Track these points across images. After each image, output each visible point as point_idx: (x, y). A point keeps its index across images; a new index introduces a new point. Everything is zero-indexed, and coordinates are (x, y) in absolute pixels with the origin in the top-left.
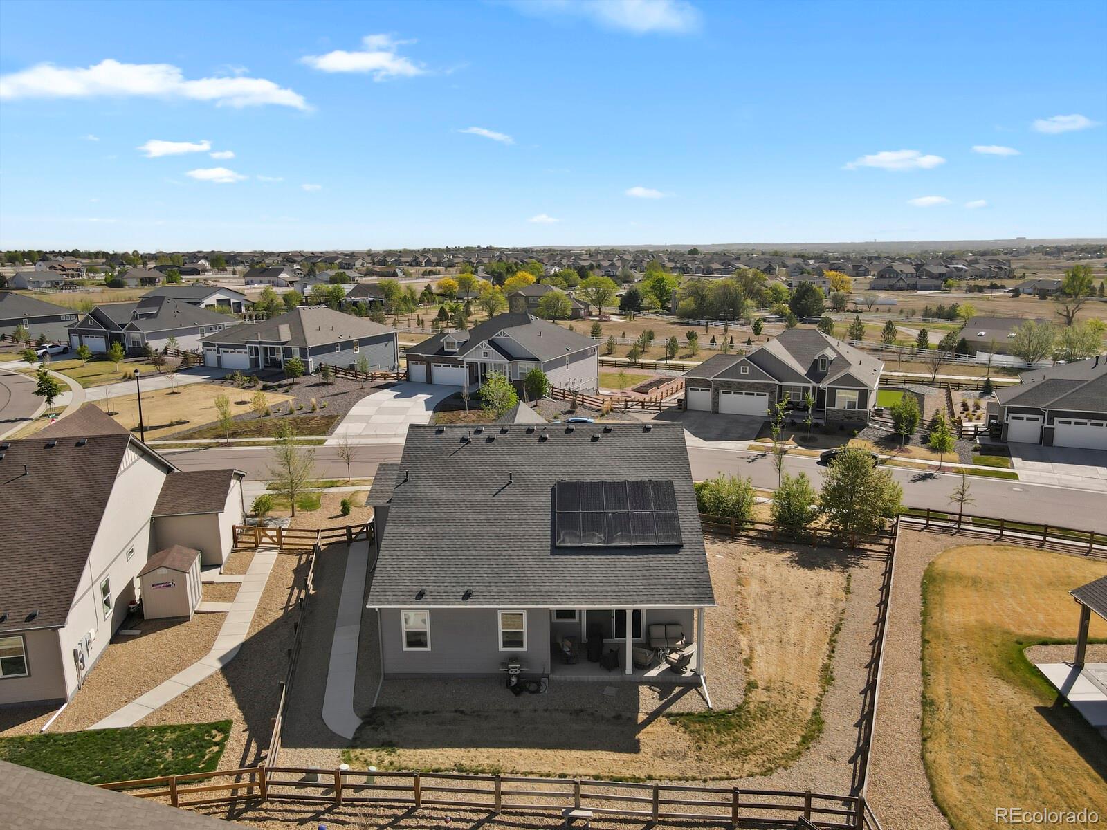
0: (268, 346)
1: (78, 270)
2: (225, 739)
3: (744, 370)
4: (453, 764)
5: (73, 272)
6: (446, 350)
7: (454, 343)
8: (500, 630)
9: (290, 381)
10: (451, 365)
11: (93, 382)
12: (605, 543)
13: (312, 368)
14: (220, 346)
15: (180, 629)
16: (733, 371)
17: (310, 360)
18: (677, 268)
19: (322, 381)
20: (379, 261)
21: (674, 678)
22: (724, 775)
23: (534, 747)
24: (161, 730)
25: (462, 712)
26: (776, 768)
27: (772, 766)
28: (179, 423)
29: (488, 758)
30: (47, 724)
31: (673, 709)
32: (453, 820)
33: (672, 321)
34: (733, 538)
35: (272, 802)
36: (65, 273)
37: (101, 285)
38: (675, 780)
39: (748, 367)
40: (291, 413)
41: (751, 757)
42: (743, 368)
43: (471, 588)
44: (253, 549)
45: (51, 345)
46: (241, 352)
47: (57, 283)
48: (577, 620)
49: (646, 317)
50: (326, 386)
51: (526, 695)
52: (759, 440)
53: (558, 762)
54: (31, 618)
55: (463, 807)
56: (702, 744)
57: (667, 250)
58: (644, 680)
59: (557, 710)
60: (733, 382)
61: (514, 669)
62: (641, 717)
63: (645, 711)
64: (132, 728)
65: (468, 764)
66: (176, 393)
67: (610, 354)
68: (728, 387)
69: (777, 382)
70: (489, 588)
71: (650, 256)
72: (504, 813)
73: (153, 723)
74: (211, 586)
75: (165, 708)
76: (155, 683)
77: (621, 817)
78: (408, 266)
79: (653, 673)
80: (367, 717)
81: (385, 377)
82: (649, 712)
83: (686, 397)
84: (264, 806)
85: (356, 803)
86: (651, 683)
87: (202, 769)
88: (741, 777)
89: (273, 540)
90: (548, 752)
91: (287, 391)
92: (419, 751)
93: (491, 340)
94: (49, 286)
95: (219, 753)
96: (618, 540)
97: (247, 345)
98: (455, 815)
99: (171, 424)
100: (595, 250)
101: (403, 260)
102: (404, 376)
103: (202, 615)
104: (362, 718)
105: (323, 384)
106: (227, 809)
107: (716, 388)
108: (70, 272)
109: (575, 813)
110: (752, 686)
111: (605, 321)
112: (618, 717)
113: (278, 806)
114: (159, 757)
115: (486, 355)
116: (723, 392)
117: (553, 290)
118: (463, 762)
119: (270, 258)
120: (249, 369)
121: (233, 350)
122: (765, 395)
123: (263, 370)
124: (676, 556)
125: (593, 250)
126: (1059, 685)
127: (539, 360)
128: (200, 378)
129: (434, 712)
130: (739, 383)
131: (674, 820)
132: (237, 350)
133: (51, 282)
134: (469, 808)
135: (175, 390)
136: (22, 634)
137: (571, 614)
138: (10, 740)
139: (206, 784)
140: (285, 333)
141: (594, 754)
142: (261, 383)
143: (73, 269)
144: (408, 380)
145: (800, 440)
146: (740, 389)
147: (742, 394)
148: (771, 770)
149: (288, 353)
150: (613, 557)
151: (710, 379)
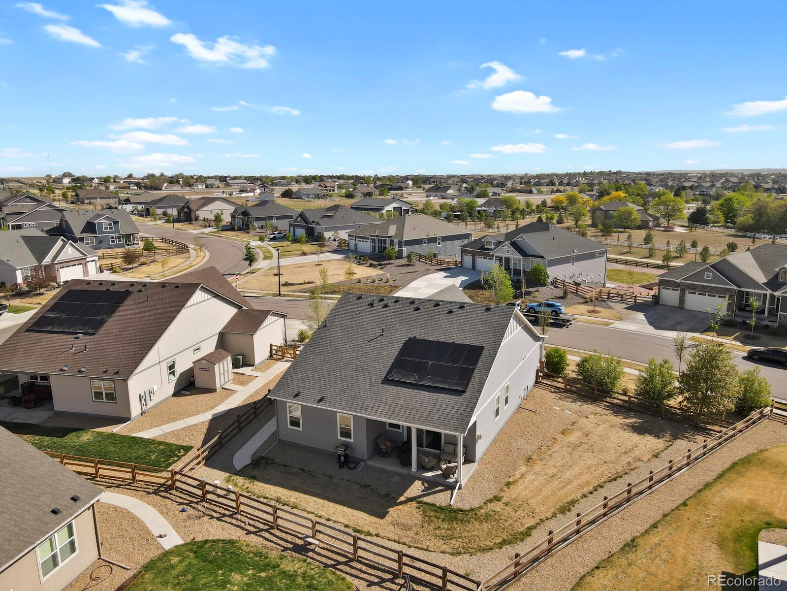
0: (383, 239)
1: (333, 187)
2: (184, 455)
3: (708, 276)
4: (276, 497)
5: (331, 189)
6: (486, 247)
7: (491, 242)
8: (339, 426)
9: (388, 262)
10: (488, 258)
11: (285, 255)
12: (416, 381)
13: (405, 254)
14: (357, 237)
15: (209, 395)
16: (699, 276)
17: (404, 249)
18: (775, 188)
19: (407, 263)
20: (525, 182)
21: (441, 480)
22: (425, 547)
23: (324, 499)
24: (160, 443)
25: (303, 470)
26: (465, 553)
27: (463, 551)
28: (309, 283)
29: (296, 498)
30: (116, 429)
31: (426, 499)
32: (249, 524)
33: (731, 233)
34: (595, 401)
35: (177, 491)
36: (326, 189)
37: (342, 196)
38: (392, 541)
39: (711, 274)
40: (374, 282)
41: (452, 541)
42: (707, 274)
43: (325, 396)
44: (279, 359)
45: (278, 232)
46: (367, 242)
47: (318, 195)
48: (401, 431)
49: (710, 229)
50: (408, 267)
51: (346, 469)
52: (704, 333)
53: (332, 510)
54: (117, 373)
55: (260, 520)
56: (426, 525)
57: (780, 173)
58: (422, 477)
59: (355, 482)
60: (697, 285)
61: (341, 451)
62: (402, 499)
63: (406, 496)
64: (149, 439)
65: (284, 499)
66: (320, 265)
67: (650, 257)
68: (693, 289)
69: (735, 288)
70: (335, 397)
71: (756, 178)
72: (278, 529)
73: (159, 439)
74: (242, 376)
75: (169, 434)
76: (176, 420)
77: (339, 551)
78: (546, 185)
79: (429, 474)
80: (254, 461)
81: (448, 263)
82: (409, 497)
83: (659, 294)
84: (172, 492)
85: (213, 503)
86: (424, 480)
87: (163, 467)
88: (435, 552)
89: (291, 356)
90: (332, 504)
91: (382, 268)
92: (265, 485)
93: (514, 242)
94: (314, 197)
95: (177, 461)
96: (426, 381)
97: (370, 237)
98: (252, 522)
99: (304, 283)
100: (710, 173)
101: (543, 181)
102: (459, 263)
103: (225, 390)
104: (252, 461)
105: (408, 265)
106: (156, 488)
107: (683, 289)
108: (328, 188)
109: (310, 540)
110: (497, 499)
111: (669, 231)
112: (388, 495)
113: (178, 494)
114: (149, 456)
115: (508, 252)
116: (689, 293)
117: (628, 206)
118: (282, 497)
119: (452, 179)
120: (371, 253)
121: (363, 240)
122: (725, 297)
123: (377, 253)
124: (459, 397)
125: (709, 173)
126: (761, 561)
127: (544, 258)
128: (339, 257)
129: (289, 467)
130: (702, 286)
131: (367, 562)
132: (365, 240)
133: (315, 194)
134: (263, 522)
135: (320, 263)
136: (113, 380)
137: (398, 426)
138: (98, 433)
139: (159, 475)
140: (392, 230)
141: (356, 513)
142: (371, 261)
143: (331, 186)
144: (461, 266)
145: (743, 337)
146: (703, 290)
147: (705, 295)
148: (460, 553)
149: (392, 243)
150: (418, 391)
151: (678, 281)
